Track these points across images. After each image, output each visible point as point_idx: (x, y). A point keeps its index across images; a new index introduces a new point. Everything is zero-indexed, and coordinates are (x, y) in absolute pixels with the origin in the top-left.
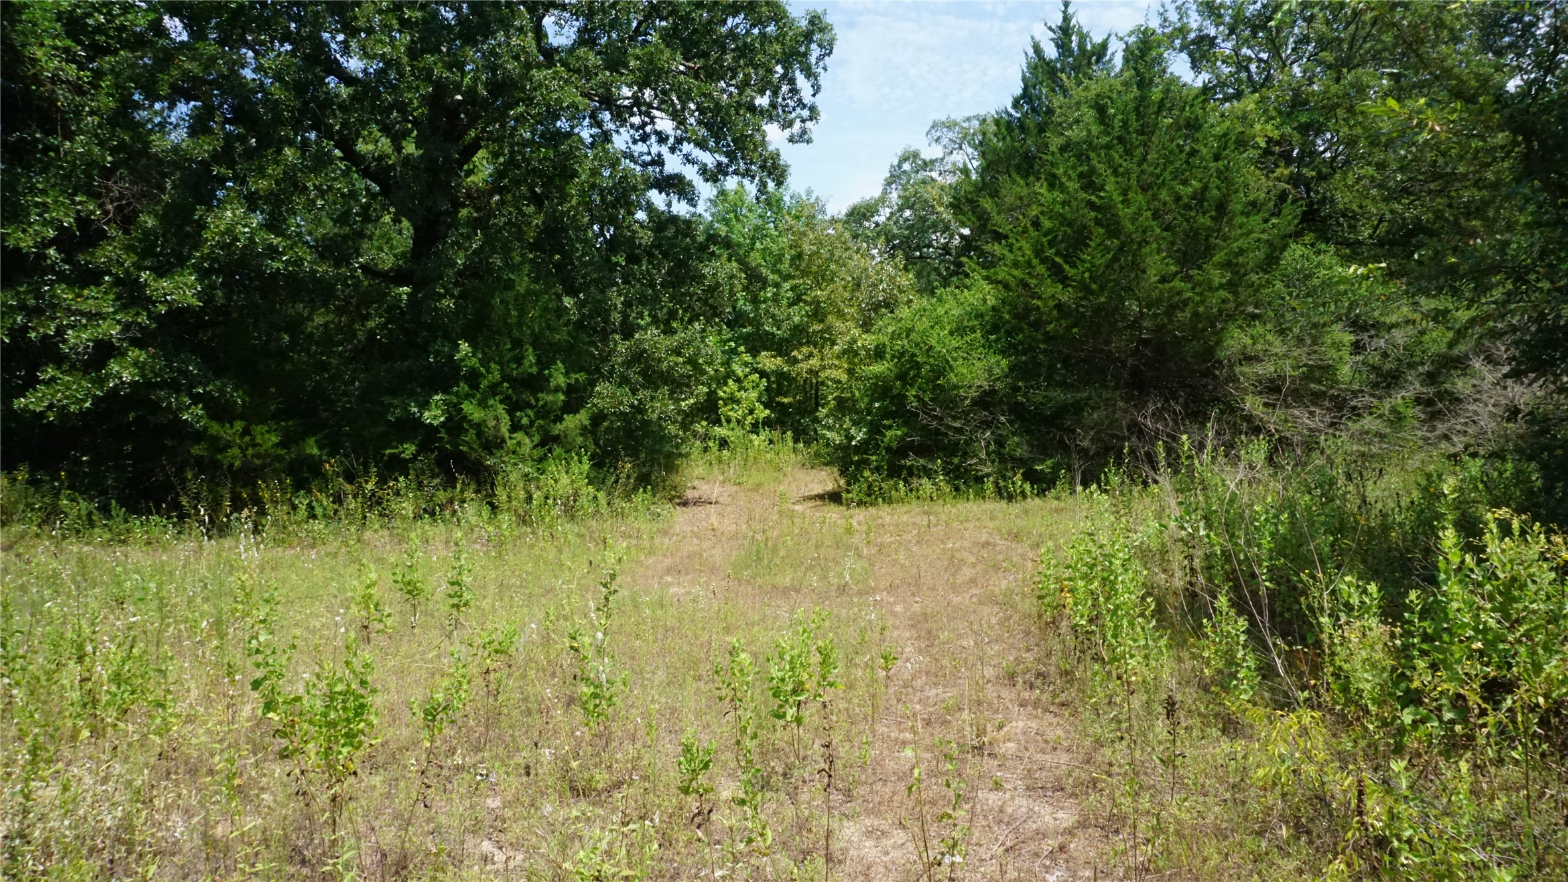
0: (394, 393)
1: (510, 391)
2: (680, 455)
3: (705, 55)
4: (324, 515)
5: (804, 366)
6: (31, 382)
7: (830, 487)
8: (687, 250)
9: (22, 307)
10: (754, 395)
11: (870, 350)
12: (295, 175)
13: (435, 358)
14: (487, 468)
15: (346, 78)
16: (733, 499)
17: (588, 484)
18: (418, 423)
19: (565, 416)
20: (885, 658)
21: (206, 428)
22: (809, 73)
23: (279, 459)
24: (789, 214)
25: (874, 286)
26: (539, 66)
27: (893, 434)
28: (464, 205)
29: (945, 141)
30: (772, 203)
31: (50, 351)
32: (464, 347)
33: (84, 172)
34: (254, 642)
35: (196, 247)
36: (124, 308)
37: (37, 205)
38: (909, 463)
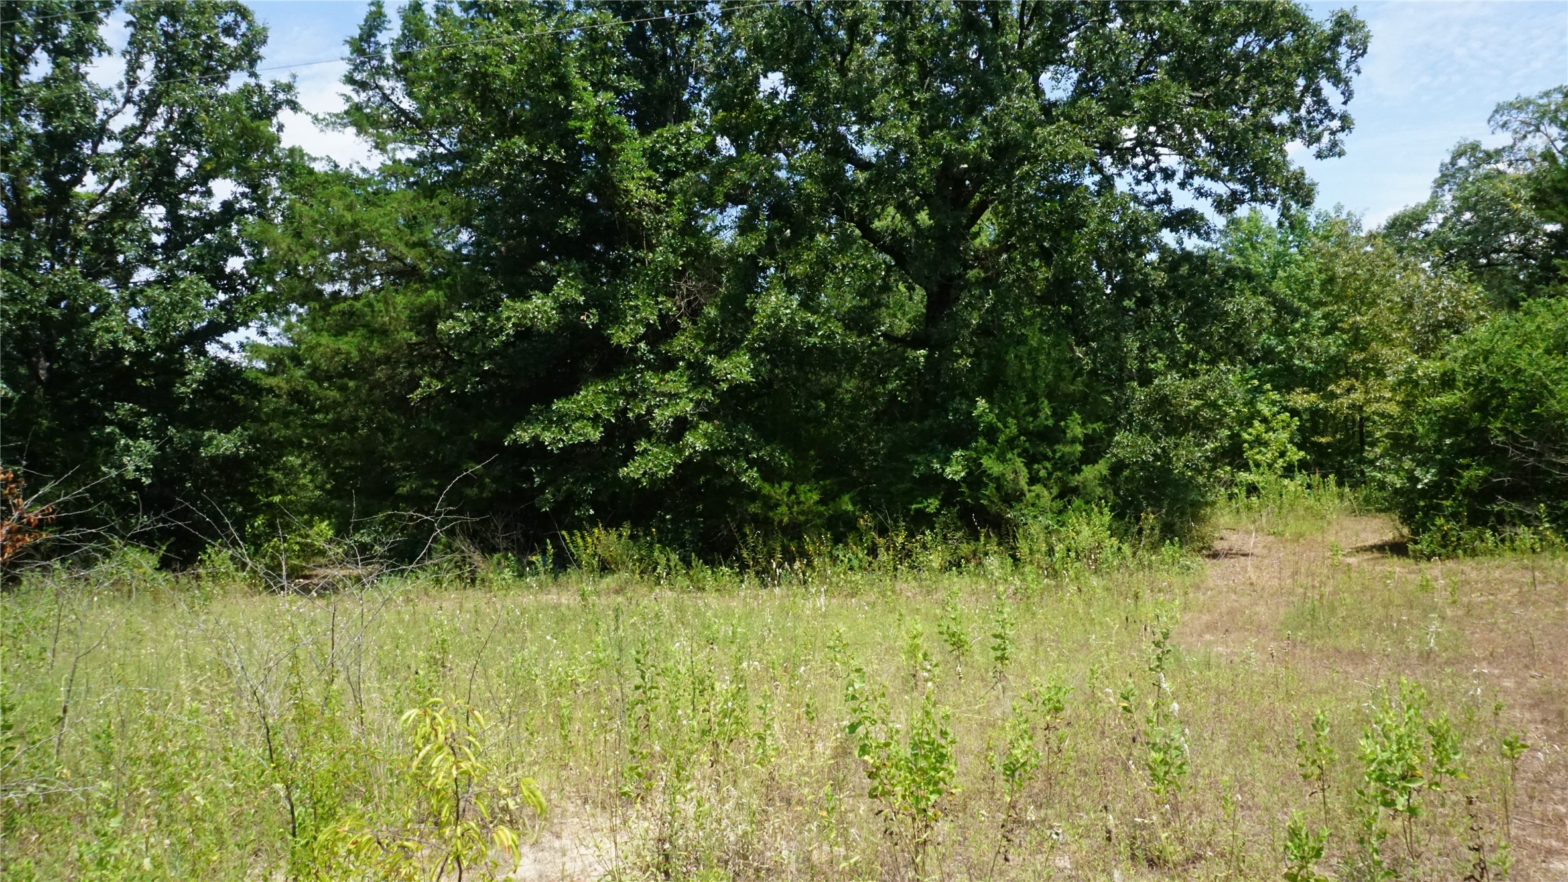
0: (916, 451)
1: (1027, 445)
2: (1206, 504)
3: (1214, 82)
4: (860, 567)
5: (1345, 401)
6: (630, 455)
7: (1389, 536)
8: (1206, 286)
9: (623, 392)
10: (1284, 436)
11: (1434, 379)
12: (826, 257)
13: (954, 415)
14: (1008, 520)
15: (862, 165)
16: (1270, 549)
17: (1111, 536)
18: (940, 479)
19: (1083, 467)
20: (1510, 744)
21: (760, 489)
22: (1336, 79)
23: (820, 515)
24: (1316, 235)
25: (1431, 304)
26: (1041, 124)
27: (1473, 474)
28: (973, 267)
29: (1515, 125)
30: (1295, 225)
31: (642, 428)
32: (982, 403)
33: (663, 277)
34: (851, 689)
35: (747, 331)
36: (695, 387)
37: (631, 308)
38: (1497, 508)
